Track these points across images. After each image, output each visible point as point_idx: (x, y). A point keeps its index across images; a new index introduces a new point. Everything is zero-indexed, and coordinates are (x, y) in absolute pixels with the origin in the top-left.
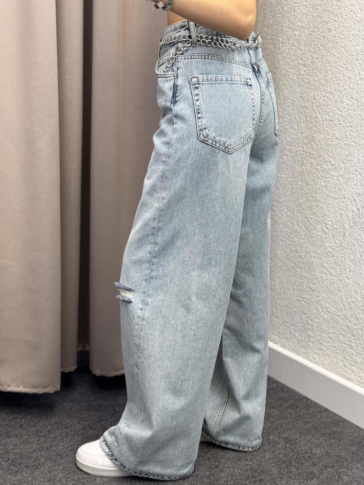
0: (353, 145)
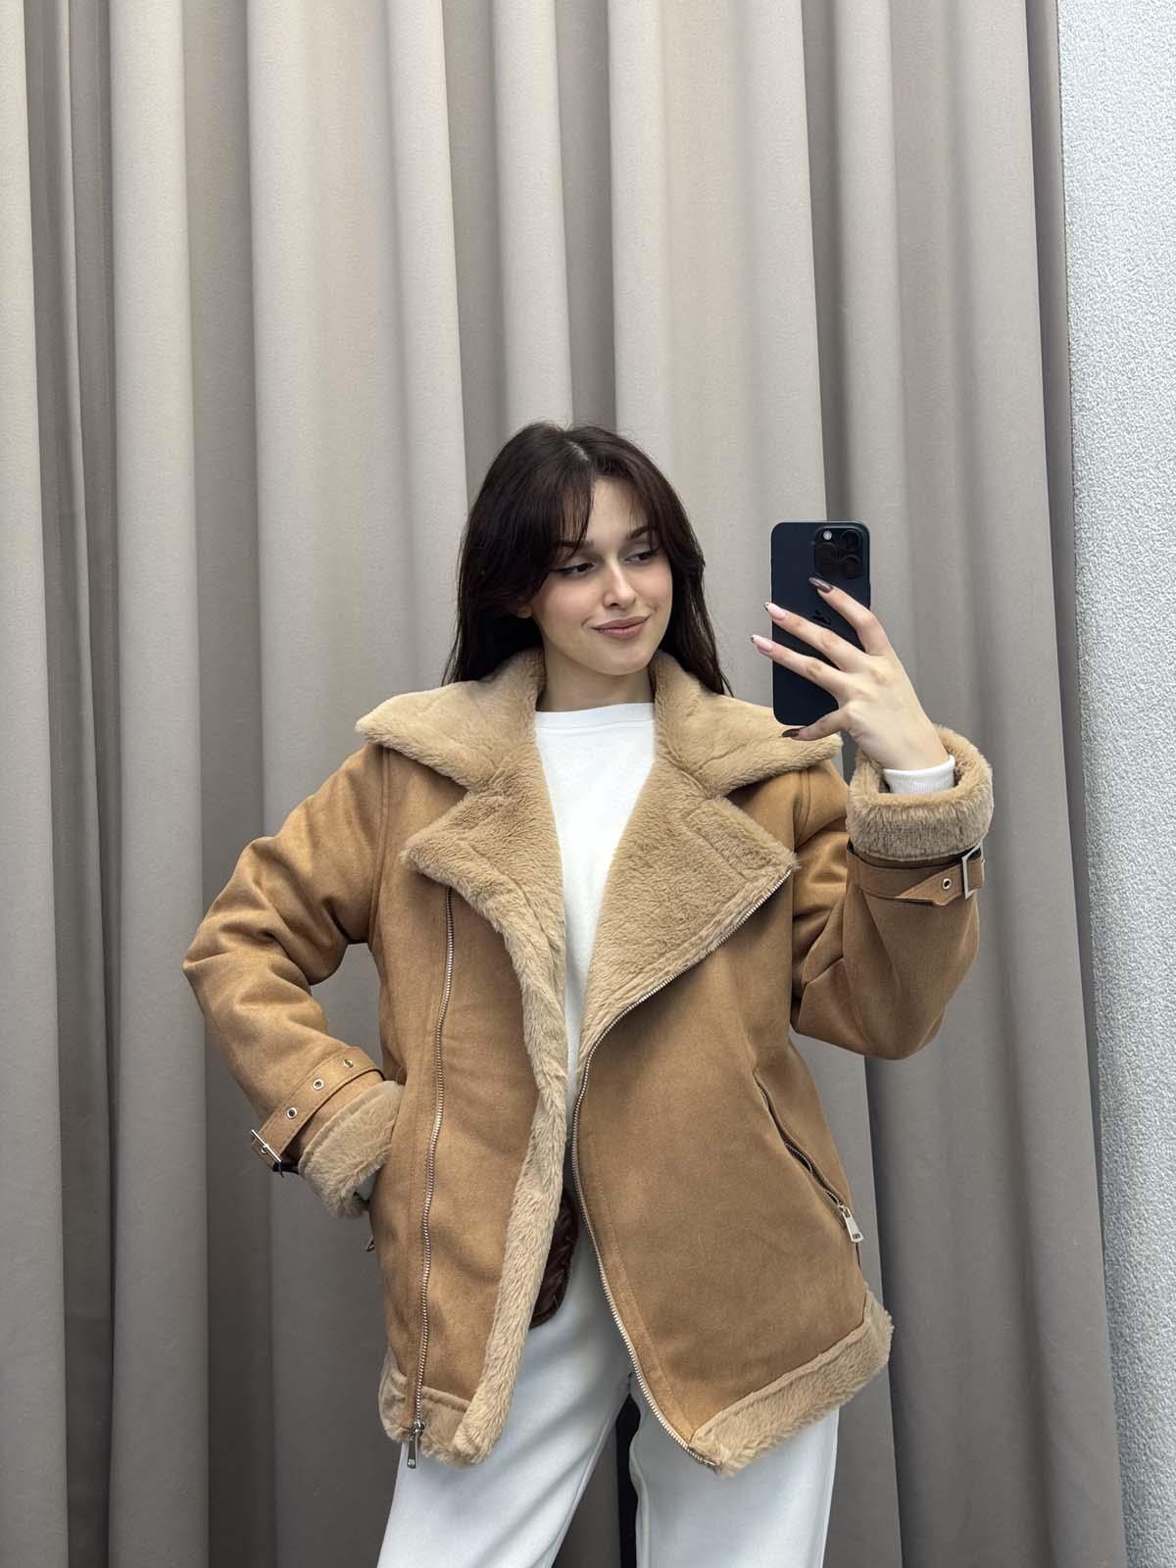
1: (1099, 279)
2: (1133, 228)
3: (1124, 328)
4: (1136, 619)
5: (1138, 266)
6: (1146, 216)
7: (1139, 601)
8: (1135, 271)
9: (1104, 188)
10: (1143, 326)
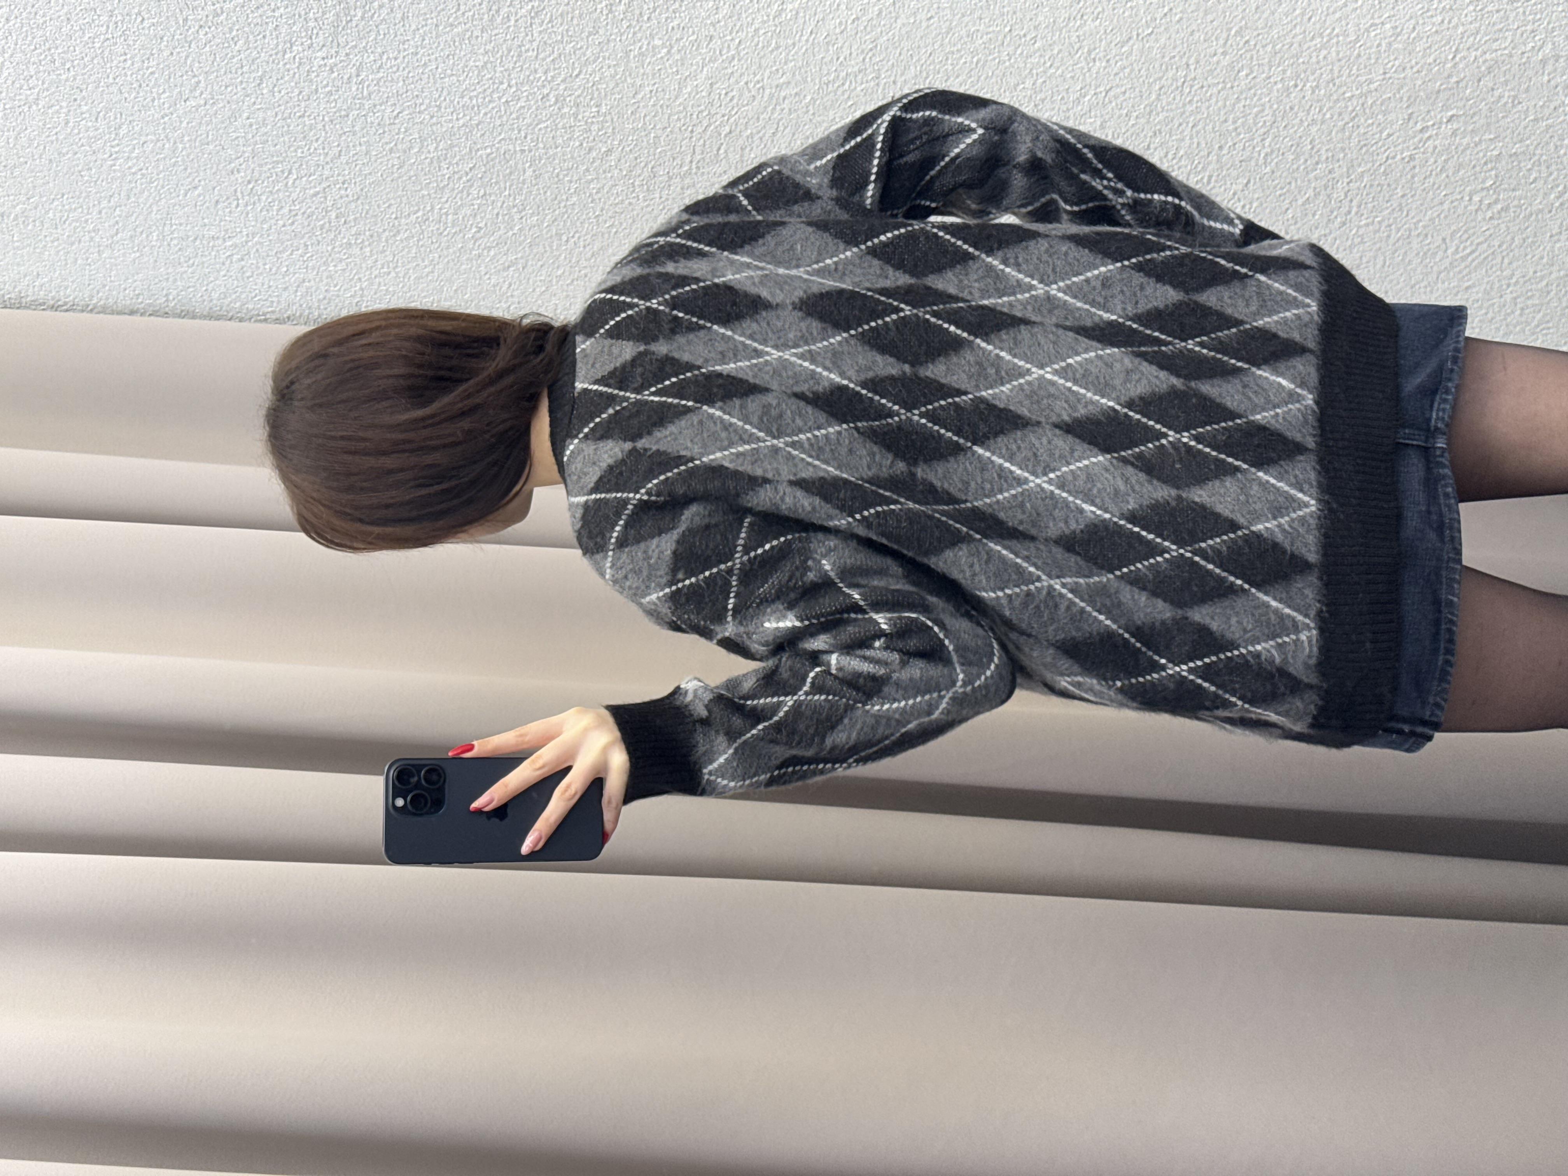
0: (1273, 140)
1: (235, 257)
2: (197, 193)
3: (293, 223)
4: (584, 247)
5: (236, 191)
6: (189, 171)
7: (567, 241)
8: (240, 196)
9: (144, 236)
10: (298, 190)
